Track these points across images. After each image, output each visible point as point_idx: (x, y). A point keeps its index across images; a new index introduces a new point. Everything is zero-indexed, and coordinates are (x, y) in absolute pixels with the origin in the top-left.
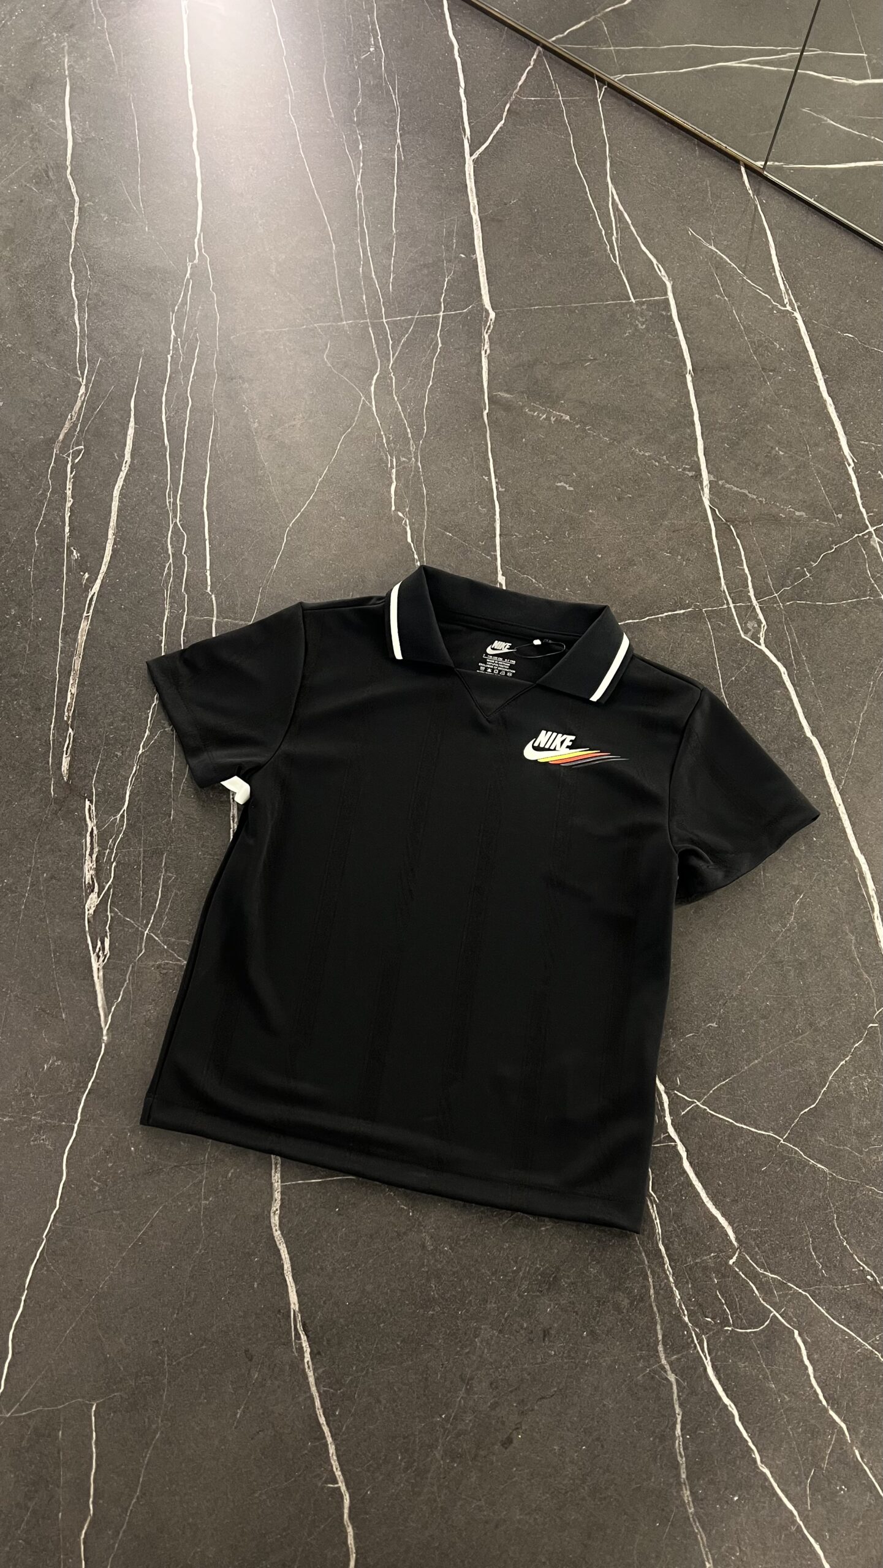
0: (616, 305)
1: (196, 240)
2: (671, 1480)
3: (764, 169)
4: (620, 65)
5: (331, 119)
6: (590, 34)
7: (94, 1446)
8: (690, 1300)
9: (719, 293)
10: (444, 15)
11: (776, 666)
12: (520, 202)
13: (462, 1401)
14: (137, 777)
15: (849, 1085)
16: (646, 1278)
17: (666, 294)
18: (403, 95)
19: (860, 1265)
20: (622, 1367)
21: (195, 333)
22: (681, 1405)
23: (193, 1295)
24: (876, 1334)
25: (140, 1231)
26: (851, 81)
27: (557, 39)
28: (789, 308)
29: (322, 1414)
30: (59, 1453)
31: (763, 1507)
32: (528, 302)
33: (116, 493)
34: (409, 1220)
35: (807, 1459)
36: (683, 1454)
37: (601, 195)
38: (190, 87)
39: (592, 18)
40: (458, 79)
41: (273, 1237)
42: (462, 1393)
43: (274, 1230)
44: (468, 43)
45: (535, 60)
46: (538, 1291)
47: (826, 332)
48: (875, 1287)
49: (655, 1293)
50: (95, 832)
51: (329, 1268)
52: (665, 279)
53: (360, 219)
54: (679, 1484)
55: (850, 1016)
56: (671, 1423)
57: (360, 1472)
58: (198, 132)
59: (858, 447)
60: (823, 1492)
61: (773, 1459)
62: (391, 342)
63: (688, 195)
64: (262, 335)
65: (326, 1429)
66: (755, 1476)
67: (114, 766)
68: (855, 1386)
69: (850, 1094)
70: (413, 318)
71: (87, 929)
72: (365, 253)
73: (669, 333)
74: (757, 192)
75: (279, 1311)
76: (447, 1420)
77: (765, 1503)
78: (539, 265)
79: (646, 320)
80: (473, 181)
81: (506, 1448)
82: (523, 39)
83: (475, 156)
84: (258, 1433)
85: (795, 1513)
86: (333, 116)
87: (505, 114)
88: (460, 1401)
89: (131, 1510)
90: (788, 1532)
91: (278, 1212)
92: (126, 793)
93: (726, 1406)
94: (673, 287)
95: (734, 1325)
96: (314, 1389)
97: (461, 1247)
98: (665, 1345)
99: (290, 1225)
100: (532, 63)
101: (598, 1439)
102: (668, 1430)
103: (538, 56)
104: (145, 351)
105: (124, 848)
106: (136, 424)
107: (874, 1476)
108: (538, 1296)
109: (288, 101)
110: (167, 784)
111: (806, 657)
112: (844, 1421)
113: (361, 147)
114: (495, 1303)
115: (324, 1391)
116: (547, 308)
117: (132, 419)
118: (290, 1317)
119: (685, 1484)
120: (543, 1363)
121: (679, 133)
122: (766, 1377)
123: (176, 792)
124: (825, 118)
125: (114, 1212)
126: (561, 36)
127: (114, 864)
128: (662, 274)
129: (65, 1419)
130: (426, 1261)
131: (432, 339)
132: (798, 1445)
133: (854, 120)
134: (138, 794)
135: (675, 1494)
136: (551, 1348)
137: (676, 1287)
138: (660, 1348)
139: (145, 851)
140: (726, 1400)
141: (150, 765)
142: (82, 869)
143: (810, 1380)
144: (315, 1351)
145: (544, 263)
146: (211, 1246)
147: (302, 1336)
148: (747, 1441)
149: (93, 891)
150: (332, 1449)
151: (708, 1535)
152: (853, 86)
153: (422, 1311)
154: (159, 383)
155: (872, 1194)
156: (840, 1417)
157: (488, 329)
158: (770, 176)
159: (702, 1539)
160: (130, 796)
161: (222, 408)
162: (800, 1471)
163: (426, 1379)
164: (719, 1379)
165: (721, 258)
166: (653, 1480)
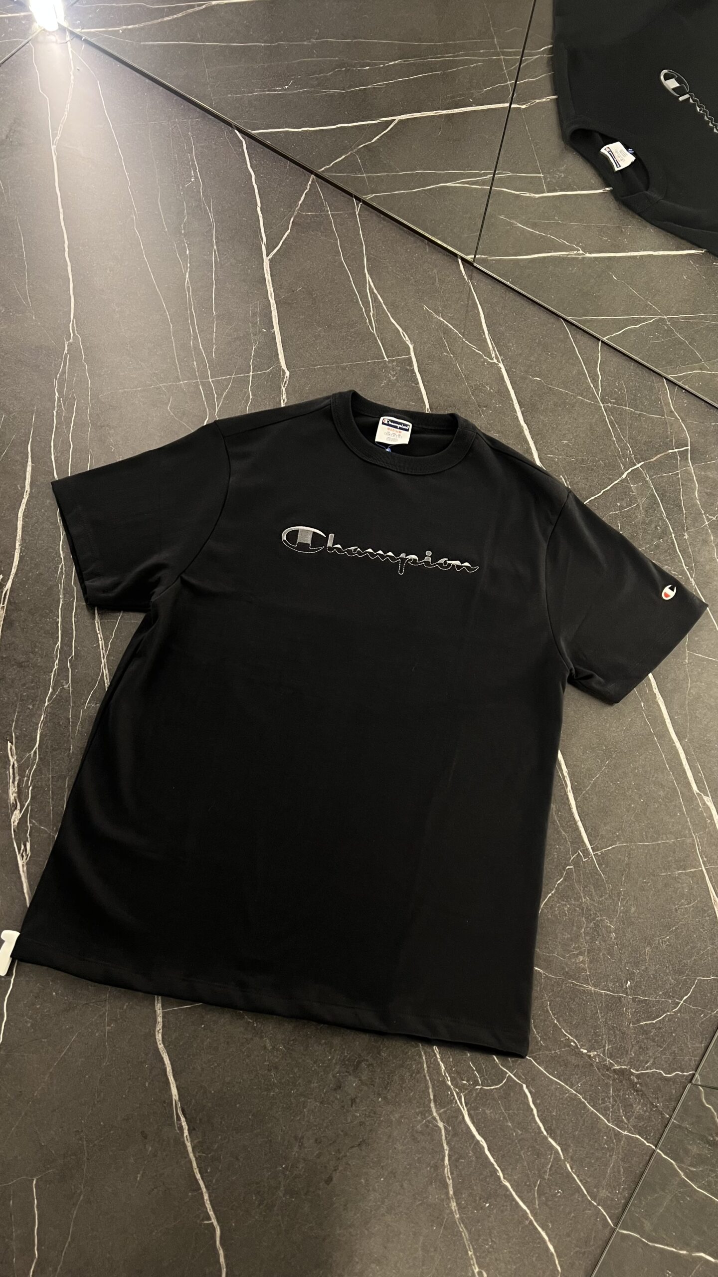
0: (375, 362)
1: (71, 325)
2: (443, 1197)
3: (474, 261)
4: (371, 187)
5: (165, 232)
6: (349, 165)
7: (36, 1209)
8: (451, 1069)
9: (447, 352)
10: (244, 152)
12: (304, 290)
13: (297, 1154)
14: (45, 722)
15: (555, 911)
16: (421, 1057)
17: (409, 353)
18: (216, 213)
19: (566, 1036)
20: (406, 1120)
21: (73, 395)
22: (448, 1144)
23: (102, 1095)
24: (578, 1083)
25: (62, 1052)
26: (532, 195)
27: (326, 169)
28: (495, 361)
29: (198, 1172)
30: (11, 1216)
31: (506, 1210)
32: (312, 363)
33: (20, 515)
34: (255, 1029)
35: (534, 1173)
36: (450, 1177)
37: (361, 283)
38: (61, 210)
39: (349, 153)
40: (256, 201)
41: (158, 1049)
42: (296, 1149)
43: (158, 1044)
44: (262, 174)
45: (310, 185)
46: (347, 1072)
47: (522, 378)
48: (576, 1050)
49: (428, 1067)
50: (16, 765)
51: (199, 1068)
52: (409, 343)
53: (189, 305)
54: (448, 1198)
55: (553, 862)
56: (441, 1157)
57: (226, 1211)
58: (69, 244)
59: (546, 459)
60: (546, 1195)
61: (511, 1175)
62: (216, 396)
63: (422, 280)
64: (122, 393)
65: (201, 1183)
66: (500, 1188)
67: (28, 716)
68: (566, 1120)
69: (555, 916)
70: (231, 378)
71: (13, 836)
72: (194, 331)
73: (412, 382)
74: (470, 277)
75: (164, 1102)
76: (286, 1168)
77: (507, 1206)
78: (319, 335)
79: (396, 373)
80: (269, 275)
81: (328, 1184)
82: (301, 169)
83: (270, 257)
84: (153, 1190)
85: (528, 1211)
86: (166, 230)
87: (290, 225)
88: (295, 1155)
89: (65, 1253)
90: (523, 1225)
91: (161, 1031)
92: (37, 735)
93: (478, 1142)
94: (414, 348)
95: (482, 1085)
96: (191, 1155)
97: (291, 1046)
98: (435, 1101)
99: (170, 1040)
100: (308, 188)
101: (391, 1172)
102: (440, 1161)
103: (312, 182)
104: (37, 409)
105: (37, 776)
106: (32, 463)
107: (581, 1181)
108: (346, 1075)
109: (133, 220)
110: (67, 727)
112: (559, 1144)
113: (188, 252)
114: (317, 1083)
115: (199, 1156)
116: (327, 368)
117: (30, 460)
118: (172, 1104)
119: (452, 1198)
120: (352, 1122)
121: (414, 236)
122: (504, 1118)
123: (73, 732)
124: (516, 223)
125: (43, 1040)
126: (328, 167)
127: (31, 788)
128: (407, 339)
129: (13, 1192)
130: (267, 1057)
131: (245, 393)
132: (528, 1164)
133: (536, 223)
134: (46, 736)
135: (446, 1206)
136: (356, 1111)
137: (441, 1061)
138: (432, 1105)
139: (52, 777)
140: (479, 1137)
141: (54, 714)
142: (7, 793)
143: (535, 1118)
144: (191, 1128)
145: (322, 334)
146: (114, 1059)
147: (182, 1118)
148: (493, 1165)
149: (16, 808)
150: (206, 1197)
151: (470, 1232)
152: (535, 199)
153: (265, 1093)
154: (48, 432)
155: (573, 985)
156: (556, 1142)
157: (285, 384)
158: (478, 266)
159: (465, 1235)
160: (40, 737)
161: (95, 449)
162: (530, 1181)
163: (270, 1141)
164: (473, 1123)
165: (447, 326)
166: (430, 1197)
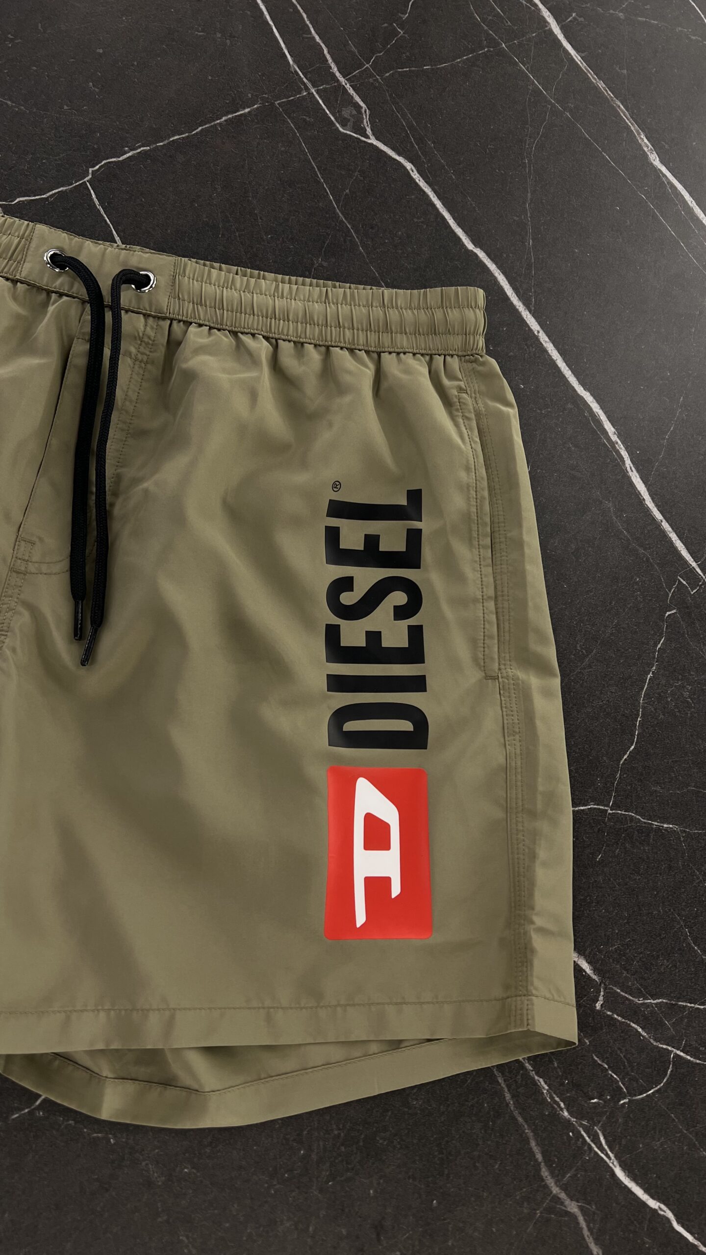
11: (399, 163)
111: (434, 142)
